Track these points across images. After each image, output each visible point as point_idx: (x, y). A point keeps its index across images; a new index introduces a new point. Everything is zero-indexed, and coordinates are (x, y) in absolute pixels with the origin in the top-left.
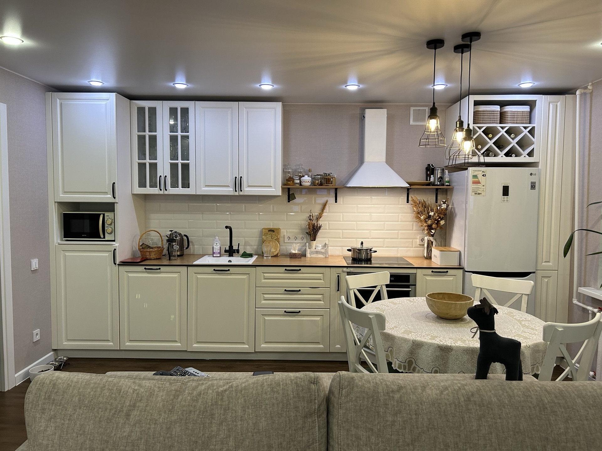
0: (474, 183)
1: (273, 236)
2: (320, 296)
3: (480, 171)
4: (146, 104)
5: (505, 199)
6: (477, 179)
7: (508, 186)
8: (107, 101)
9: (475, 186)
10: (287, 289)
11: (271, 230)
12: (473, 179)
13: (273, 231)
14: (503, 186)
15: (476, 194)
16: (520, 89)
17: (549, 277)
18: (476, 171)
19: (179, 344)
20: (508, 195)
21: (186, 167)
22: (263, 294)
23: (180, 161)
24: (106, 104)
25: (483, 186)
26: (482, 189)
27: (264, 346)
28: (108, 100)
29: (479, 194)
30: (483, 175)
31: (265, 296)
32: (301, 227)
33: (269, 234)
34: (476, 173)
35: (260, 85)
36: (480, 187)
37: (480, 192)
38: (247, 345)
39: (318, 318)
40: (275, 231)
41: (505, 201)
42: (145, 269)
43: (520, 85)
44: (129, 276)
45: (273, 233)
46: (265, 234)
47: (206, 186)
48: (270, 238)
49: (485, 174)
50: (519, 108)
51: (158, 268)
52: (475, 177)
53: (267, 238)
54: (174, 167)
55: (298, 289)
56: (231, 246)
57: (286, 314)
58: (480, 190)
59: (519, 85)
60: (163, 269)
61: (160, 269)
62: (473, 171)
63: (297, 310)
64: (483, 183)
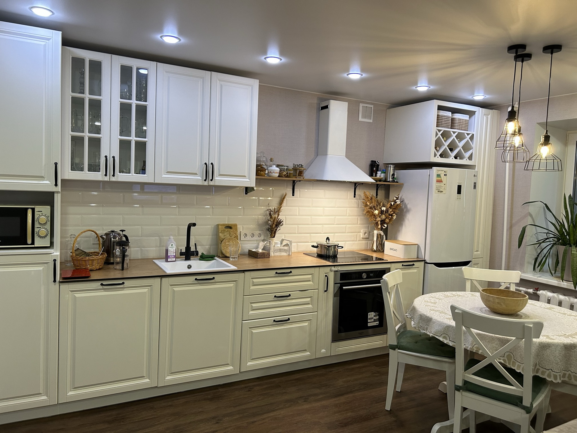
0: (438, 181)
1: (231, 233)
2: (309, 299)
3: (443, 171)
4: (88, 55)
5: (459, 197)
6: (440, 178)
7: (461, 185)
8: (47, 41)
9: (439, 184)
10: (278, 295)
11: (229, 227)
12: (437, 178)
13: (231, 228)
14: (458, 185)
15: (439, 191)
16: (472, 100)
17: (478, 264)
18: (439, 170)
19: (148, 380)
20: (460, 194)
21: (141, 147)
22: (251, 303)
23: (133, 138)
24: (45, 45)
25: (445, 184)
26: (444, 188)
27: (251, 364)
28: (49, 39)
29: (441, 192)
30: (445, 175)
31: (254, 305)
32: (258, 223)
33: (227, 231)
34: (439, 173)
35: (265, 58)
36: (442, 185)
37: (442, 190)
38: (231, 367)
39: (306, 324)
40: (233, 227)
41: (459, 199)
42: (102, 284)
43: (474, 97)
44: (77, 296)
45: (231, 230)
46: (222, 231)
47: (168, 172)
48: (228, 235)
49: (446, 173)
50: (464, 116)
51: (121, 282)
52: (439, 176)
53: (225, 236)
54: (124, 145)
55: (287, 294)
56: (188, 247)
57: (275, 323)
58: (442, 188)
59: (472, 97)
60: (127, 283)
61: (123, 283)
62: (438, 170)
63: (286, 317)
64: (444, 182)
